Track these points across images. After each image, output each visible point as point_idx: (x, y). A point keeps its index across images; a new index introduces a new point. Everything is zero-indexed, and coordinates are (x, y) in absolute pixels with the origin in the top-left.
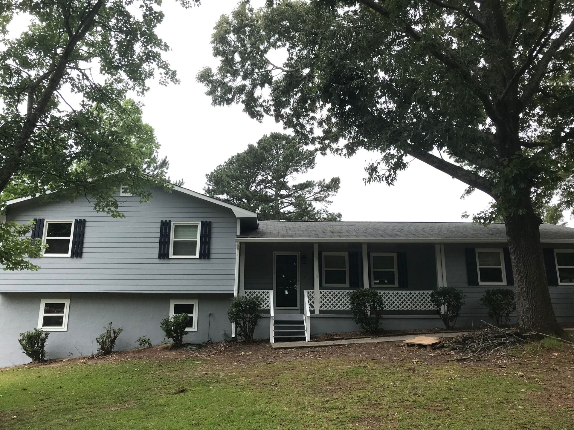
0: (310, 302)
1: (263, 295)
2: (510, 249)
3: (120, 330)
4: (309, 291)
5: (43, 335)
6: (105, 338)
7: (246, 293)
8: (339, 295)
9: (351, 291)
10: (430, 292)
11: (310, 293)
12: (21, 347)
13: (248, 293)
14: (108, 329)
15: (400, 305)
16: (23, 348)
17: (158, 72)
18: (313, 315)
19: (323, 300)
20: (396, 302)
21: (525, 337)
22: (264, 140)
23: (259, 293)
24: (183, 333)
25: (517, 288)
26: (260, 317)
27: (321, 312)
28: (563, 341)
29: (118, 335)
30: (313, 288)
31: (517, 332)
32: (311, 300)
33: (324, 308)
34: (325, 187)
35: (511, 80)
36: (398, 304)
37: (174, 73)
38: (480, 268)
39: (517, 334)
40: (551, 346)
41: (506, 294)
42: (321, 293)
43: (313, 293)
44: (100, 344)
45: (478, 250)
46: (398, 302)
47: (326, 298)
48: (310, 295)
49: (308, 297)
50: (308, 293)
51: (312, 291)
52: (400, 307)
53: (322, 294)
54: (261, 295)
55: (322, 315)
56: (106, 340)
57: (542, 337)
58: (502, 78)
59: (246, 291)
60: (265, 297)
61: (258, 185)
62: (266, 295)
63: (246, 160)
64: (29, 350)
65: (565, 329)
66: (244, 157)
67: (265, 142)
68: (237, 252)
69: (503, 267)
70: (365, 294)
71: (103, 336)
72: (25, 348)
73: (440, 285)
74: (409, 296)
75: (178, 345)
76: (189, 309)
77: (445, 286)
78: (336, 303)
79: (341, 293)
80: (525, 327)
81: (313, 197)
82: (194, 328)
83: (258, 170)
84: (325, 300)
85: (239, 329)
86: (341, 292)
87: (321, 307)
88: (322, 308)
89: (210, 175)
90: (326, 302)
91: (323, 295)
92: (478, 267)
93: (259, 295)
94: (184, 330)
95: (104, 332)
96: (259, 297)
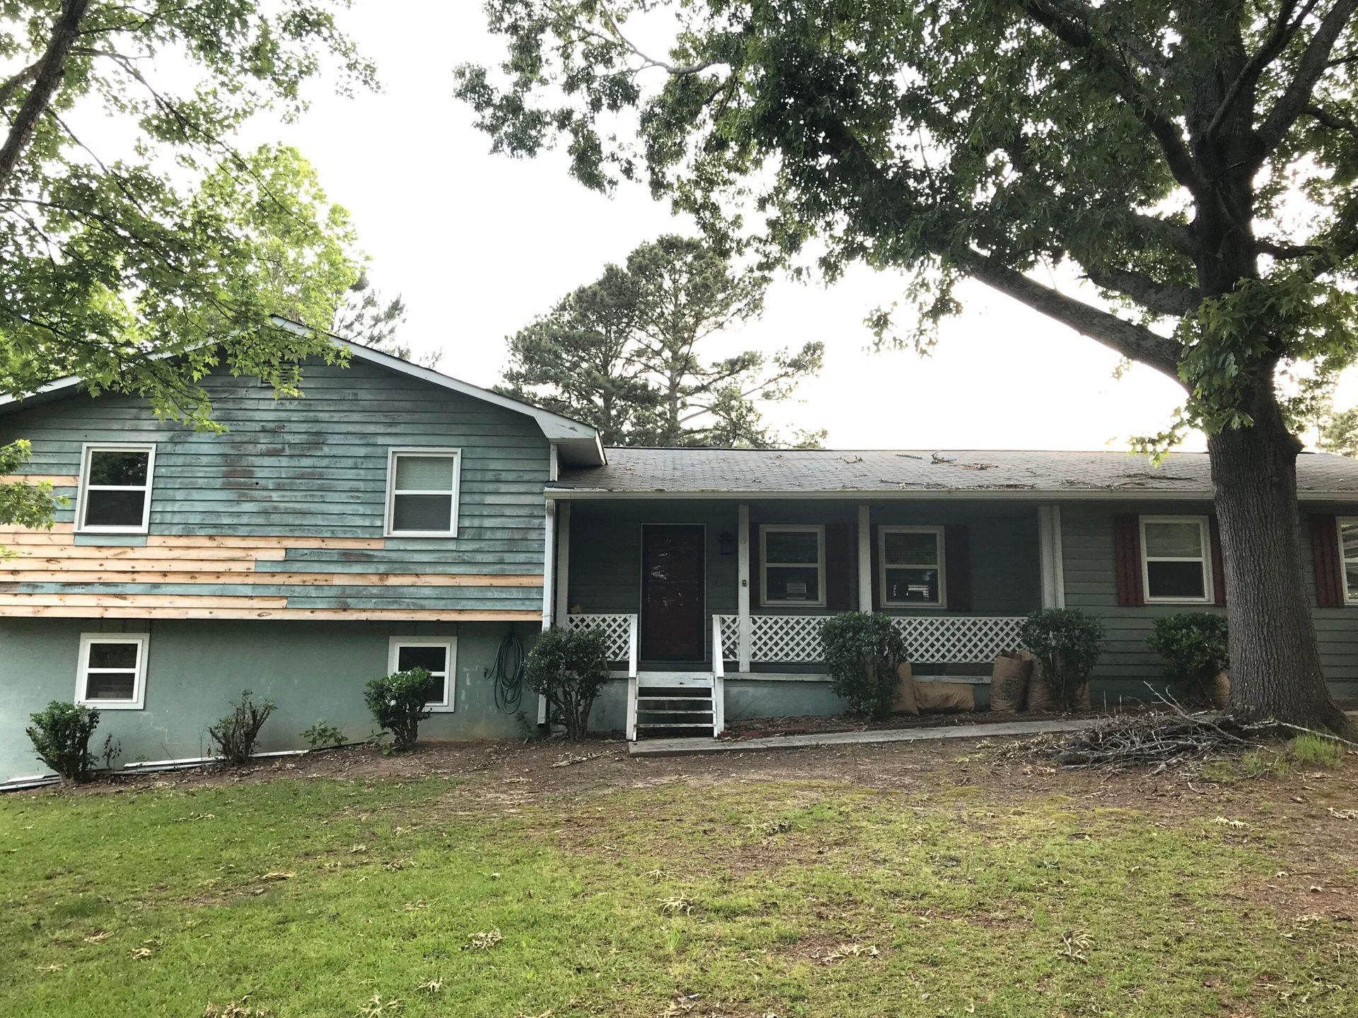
0: (728, 643)
1: (614, 626)
2: (1219, 516)
3: (268, 709)
4: (725, 617)
5: (87, 719)
6: (232, 727)
7: (572, 621)
8: (798, 628)
9: (828, 618)
10: (1024, 620)
11: (728, 621)
12: (32, 745)
13: (577, 621)
14: (239, 705)
15: (949, 651)
16: (38, 749)
17: (330, 64)
18: (732, 675)
19: (760, 638)
20: (938, 645)
21: (1247, 735)
22: (643, 251)
23: (604, 620)
24: (419, 716)
25: (1234, 613)
26: (605, 680)
27: (755, 667)
28: (1344, 745)
29: (263, 719)
30: (734, 610)
31: (1228, 721)
32: (729, 638)
33: (760, 657)
34: (790, 365)
35: (1236, 82)
36: (943, 650)
37: (371, 69)
38: (1149, 563)
39: (1226, 725)
40: (1310, 755)
41: (1211, 625)
42: (755, 622)
43: (734, 621)
44: (220, 742)
45: (1144, 520)
46: (943, 645)
47: (765, 633)
48: (729, 627)
49: (723, 632)
50: (723, 621)
51: (732, 617)
52: (949, 656)
53: (757, 625)
54: (609, 626)
55: (755, 676)
56: (234, 732)
57: (1289, 735)
58: (1214, 78)
59: (573, 616)
60: (619, 631)
61: (629, 361)
62: (620, 626)
63: (598, 299)
64: (52, 752)
65: (1348, 713)
66: (595, 294)
67: (643, 256)
68: (549, 524)
69: (1205, 560)
70: (859, 626)
71: (227, 722)
72: (41, 748)
73: (1048, 603)
74: (969, 629)
75: (407, 745)
76: (436, 659)
77: (1062, 606)
78: (790, 647)
79: (803, 623)
80: (1248, 709)
81: (762, 392)
82: (447, 704)
83: (628, 325)
84: (765, 638)
85: (553, 707)
86: (804, 619)
87: (755, 655)
88: (757, 658)
89: (514, 338)
90: (765, 644)
91: (760, 628)
92: (1146, 559)
93: (603, 626)
94: (421, 709)
95: (229, 713)
96: (604, 631)
